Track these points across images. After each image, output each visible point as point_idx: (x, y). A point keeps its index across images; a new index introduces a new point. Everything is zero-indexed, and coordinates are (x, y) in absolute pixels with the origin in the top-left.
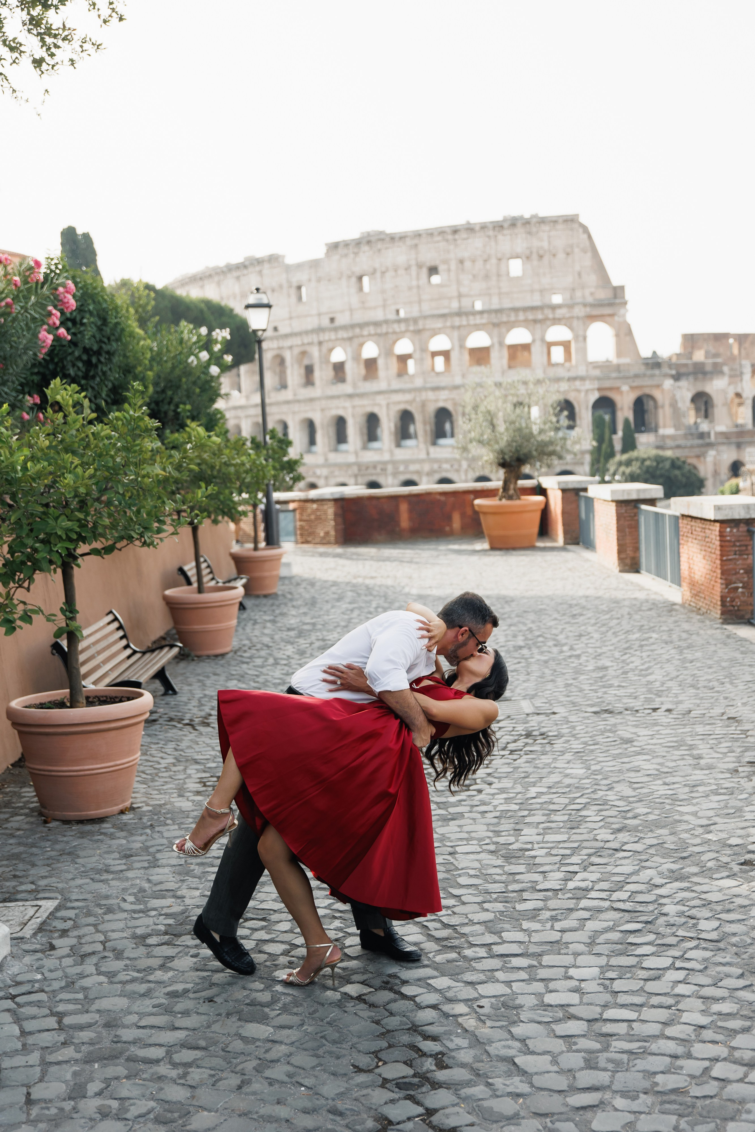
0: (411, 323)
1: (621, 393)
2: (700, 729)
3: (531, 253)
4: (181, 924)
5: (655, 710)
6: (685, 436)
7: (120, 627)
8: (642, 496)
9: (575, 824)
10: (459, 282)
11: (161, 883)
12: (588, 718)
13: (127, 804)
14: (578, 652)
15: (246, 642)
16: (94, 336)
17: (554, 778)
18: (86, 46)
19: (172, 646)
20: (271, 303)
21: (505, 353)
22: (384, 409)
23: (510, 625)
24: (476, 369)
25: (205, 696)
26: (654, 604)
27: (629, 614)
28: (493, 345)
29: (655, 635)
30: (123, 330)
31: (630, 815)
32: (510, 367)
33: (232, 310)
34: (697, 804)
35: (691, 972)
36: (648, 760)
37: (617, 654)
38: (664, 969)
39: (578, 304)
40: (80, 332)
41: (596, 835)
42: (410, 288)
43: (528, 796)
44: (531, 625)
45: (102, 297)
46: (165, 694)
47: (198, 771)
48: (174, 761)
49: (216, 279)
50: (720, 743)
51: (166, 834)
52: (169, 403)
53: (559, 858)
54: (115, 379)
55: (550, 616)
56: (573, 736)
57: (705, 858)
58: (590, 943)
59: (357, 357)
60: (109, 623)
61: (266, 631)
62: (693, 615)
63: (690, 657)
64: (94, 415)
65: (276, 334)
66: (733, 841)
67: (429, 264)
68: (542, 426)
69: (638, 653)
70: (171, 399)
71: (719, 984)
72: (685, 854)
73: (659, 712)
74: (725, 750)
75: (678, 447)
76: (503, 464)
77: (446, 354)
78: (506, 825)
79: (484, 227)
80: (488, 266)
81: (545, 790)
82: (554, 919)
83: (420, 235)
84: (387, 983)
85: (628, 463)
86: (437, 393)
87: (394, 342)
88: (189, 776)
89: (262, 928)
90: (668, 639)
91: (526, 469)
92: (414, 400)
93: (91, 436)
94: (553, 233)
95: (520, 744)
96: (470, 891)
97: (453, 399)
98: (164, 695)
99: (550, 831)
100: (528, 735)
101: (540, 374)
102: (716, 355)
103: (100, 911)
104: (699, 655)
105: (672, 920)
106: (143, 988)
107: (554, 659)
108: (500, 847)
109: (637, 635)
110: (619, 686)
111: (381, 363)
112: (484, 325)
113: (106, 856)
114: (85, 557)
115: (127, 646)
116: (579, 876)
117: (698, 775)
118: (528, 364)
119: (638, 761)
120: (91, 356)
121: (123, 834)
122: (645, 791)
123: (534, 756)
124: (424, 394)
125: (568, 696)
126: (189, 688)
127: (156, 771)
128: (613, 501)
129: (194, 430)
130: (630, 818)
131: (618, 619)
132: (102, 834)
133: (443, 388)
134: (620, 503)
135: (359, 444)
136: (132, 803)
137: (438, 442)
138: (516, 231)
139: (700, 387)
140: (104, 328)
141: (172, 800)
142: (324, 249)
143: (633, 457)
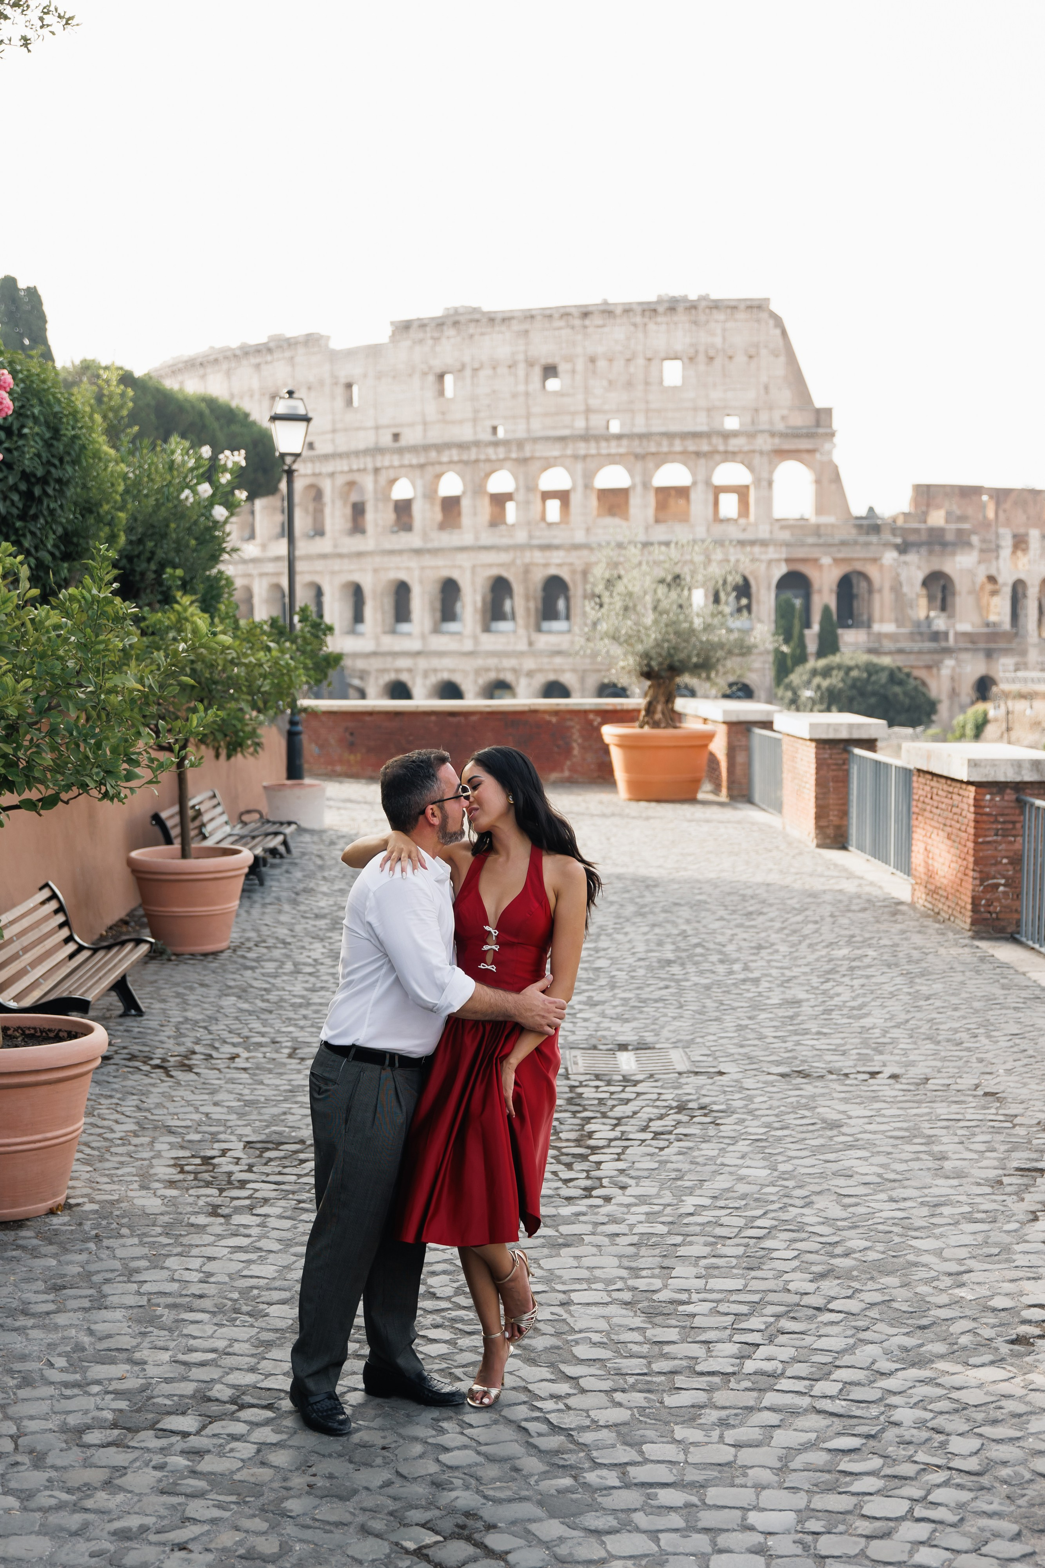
0: (514, 448)
1: (821, 567)
2: (942, 1110)
3: (697, 352)
4: (139, 1411)
5: (873, 1074)
6: (912, 636)
7: (60, 909)
8: (856, 735)
9: (754, 1262)
10: (587, 390)
11: (109, 1336)
12: (772, 1084)
13: (61, 1199)
14: (756, 974)
15: (252, 934)
16: (38, 456)
17: (722, 1182)
18: (48, 19)
19: (138, 942)
21: (652, 499)
22: (468, 574)
23: (654, 925)
24: (609, 521)
25: (187, 1019)
26: (869, 901)
27: (832, 915)
28: (634, 486)
29: (871, 953)
30: (83, 447)
31: (838, 1250)
32: (657, 521)
33: (247, 415)
34: (942, 1235)
35: (938, 1526)
36: (865, 1159)
37: (815, 981)
38: (896, 1519)
39: (762, 432)
40: (18, 448)
41: (787, 1282)
42: (514, 396)
43: (683, 1210)
44: (684, 927)
45: (54, 395)
46: (124, 1015)
47: (172, 1146)
48: (135, 1127)
49: (225, 366)
50: (974, 1135)
51: (119, 1253)
52: (149, 560)
53: (731, 1318)
54: (68, 521)
55: (714, 913)
56: (750, 1112)
57: (957, 1327)
58: (780, 1469)
59: (430, 494)
60: (43, 903)
61: (283, 918)
62: (928, 922)
63: (925, 990)
64: (35, 592)
65: (311, 453)
66: (999, 1302)
67: (543, 361)
68: (709, 620)
69: (846, 980)
70: (153, 553)
71: (984, 1550)
72: (924, 1322)
73: (881, 1079)
74: (982, 1147)
75: (900, 651)
76: (648, 674)
77: (564, 497)
78: (648, 1259)
79: (628, 310)
80: (632, 370)
81: (707, 1202)
82: (723, 1424)
83: (532, 317)
84: (463, 1527)
85: (826, 672)
86: (547, 554)
87: (488, 475)
88: (158, 1155)
89: (267, 1422)
90: (892, 960)
92: (513, 563)
93: (29, 625)
94: (729, 325)
95: (669, 1121)
96: (593, 1370)
97: (571, 564)
98: (121, 1016)
99: (716, 1272)
100: (681, 1108)
101: (701, 531)
102: (962, 518)
103: (12, 1383)
104: (938, 987)
105: (908, 1435)
106: (75, 1520)
107: (719, 984)
108: (640, 1296)
109: (845, 951)
110: (819, 1033)
111: (465, 503)
112: (621, 455)
113: (24, 1286)
114: (10, 813)
115: (69, 939)
116: (762, 1352)
117: (942, 1187)
118: (684, 518)
119: (850, 1160)
120: (33, 484)
121: (52, 1249)
122: (861, 1210)
123: (690, 1144)
124: (528, 554)
125: (742, 1046)
126: (162, 1006)
127: (107, 1144)
128: (811, 740)
129: (185, 610)
130: (838, 1256)
131: (816, 922)
132: (19, 1247)
133: (557, 547)
134: (822, 744)
135: (428, 624)
136: (68, 1198)
137: (546, 625)
138: (675, 318)
139: (936, 564)
140: (55, 443)
141: (130, 1194)
142: (388, 331)
143: (834, 664)
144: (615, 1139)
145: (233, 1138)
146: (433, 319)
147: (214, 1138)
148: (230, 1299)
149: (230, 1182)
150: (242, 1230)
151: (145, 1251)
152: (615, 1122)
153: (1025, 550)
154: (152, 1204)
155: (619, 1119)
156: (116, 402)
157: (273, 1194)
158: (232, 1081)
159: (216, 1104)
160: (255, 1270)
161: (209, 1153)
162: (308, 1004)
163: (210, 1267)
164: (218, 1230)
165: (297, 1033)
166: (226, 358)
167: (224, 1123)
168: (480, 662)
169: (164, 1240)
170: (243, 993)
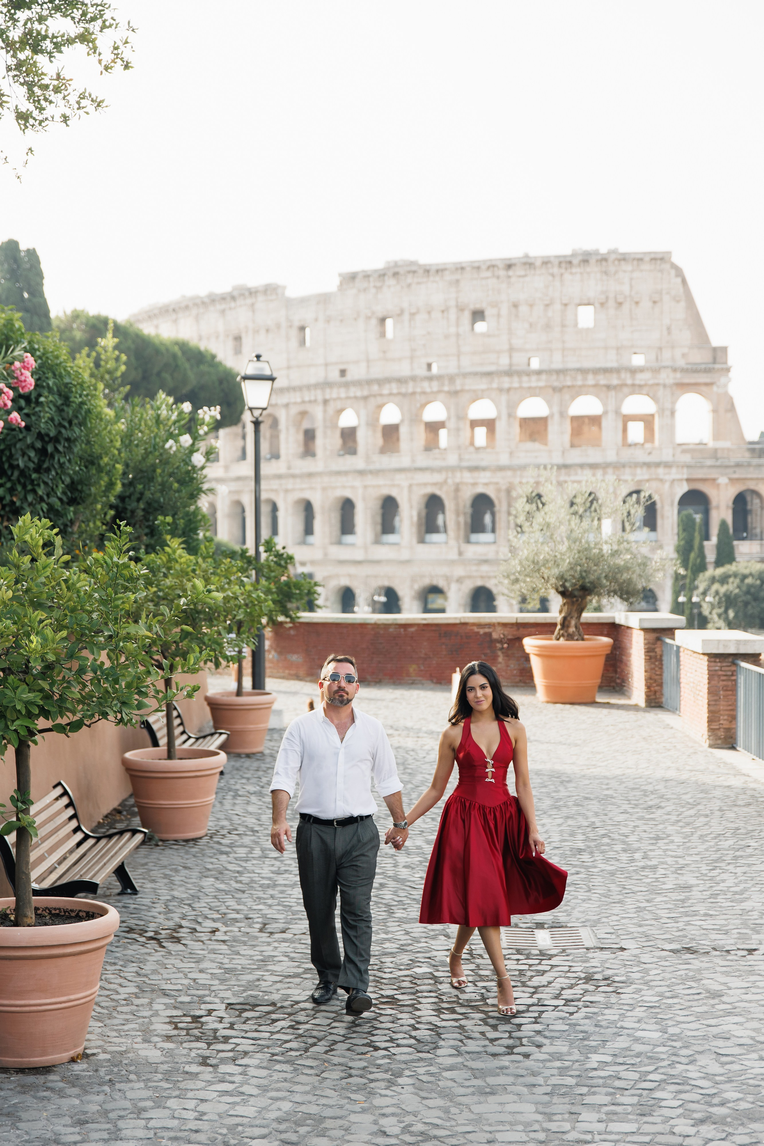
0: (446, 382)
1: (718, 486)
3: (607, 298)
5: (751, 951)
7: (70, 804)
8: (742, 650)
9: (647, 1110)
10: (510, 332)
12: (665, 959)
13: (80, 1050)
14: (654, 862)
15: (226, 823)
16: (52, 419)
17: (622, 1043)
18: (83, 103)
19: (134, 832)
20: (275, 375)
21: (568, 427)
22: (405, 492)
24: (530, 445)
25: (174, 897)
26: (752, 796)
27: (720, 810)
28: (552, 415)
29: (752, 843)
30: (89, 411)
31: (716, 1101)
32: (572, 446)
33: (214, 357)
36: (741, 1024)
37: (704, 869)
39: (665, 367)
40: (36, 415)
41: (673, 1126)
42: (447, 337)
43: (588, 1066)
44: (593, 820)
46: (122, 893)
47: (167, 1006)
48: (136, 990)
49: (194, 312)
51: (130, 1095)
52: (139, 500)
54: (75, 472)
55: (619, 807)
56: (646, 983)
59: (373, 422)
60: (57, 799)
61: (251, 809)
67: (472, 307)
68: (616, 547)
69: (731, 868)
70: (142, 494)
73: (756, 956)
76: (563, 594)
77: (490, 425)
78: (559, 1106)
79: (546, 262)
80: (550, 314)
81: (609, 1059)
83: (463, 268)
85: (724, 580)
86: (476, 474)
87: (423, 406)
88: (156, 1014)
91: (594, 601)
92: (445, 482)
94: (636, 275)
95: (578, 990)
97: (497, 483)
98: (119, 894)
99: (615, 1118)
100: (588, 979)
101: (611, 456)
107: (622, 870)
108: (552, 1136)
109: (730, 842)
110: (706, 915)
111: (403, 430)
112: (541, 388)
113: (55, 1120)
114: (44, 734)
115: (77, 829)
118: (596, 443)
119: (728, 1025)
120: (48, 443)
121: (75, 1091)
122: (736, 1067)
123: (595, 1010)
124: (458, 474)
125: (640, 926)
126: (152, 885)
127: (114, 1004)
128: (704, 654)
129: (174, 552)
130: (716, 1105)
131: (707, 816)
132: (48, 1089)
133: (484, 469)
134: (714, 657)
135: (370, 536)
136: (85, 1049)
137: (474, 537)
138: (588, 269)
140: (65, 408)
141: (136, 1046)
142: (337, 281)
143: (731, 573)
144: (533, 1005)
145: (217, 1000)
146: (376, 271)
147: (201, 1000)
148: (221, 1134)
149: (214, 1038)
150: (227, 1077)
151: (150, 1093)
152: (533, 990)
154: (152, 1054)
155: (536, 988)
156: (111, 365)
157: (252, 1048)
158: (213, 951)
159: (201, 971)
160: (240, 1110)
161: (198, 1013)
162: (275, 885)
163: (203, 1107)
164: (208, 1077)
165: (266, 911)
166: (196, 305)
167: (208, 987)
168: (415, 569)
169: (166, 1085)
170: (220, 874)
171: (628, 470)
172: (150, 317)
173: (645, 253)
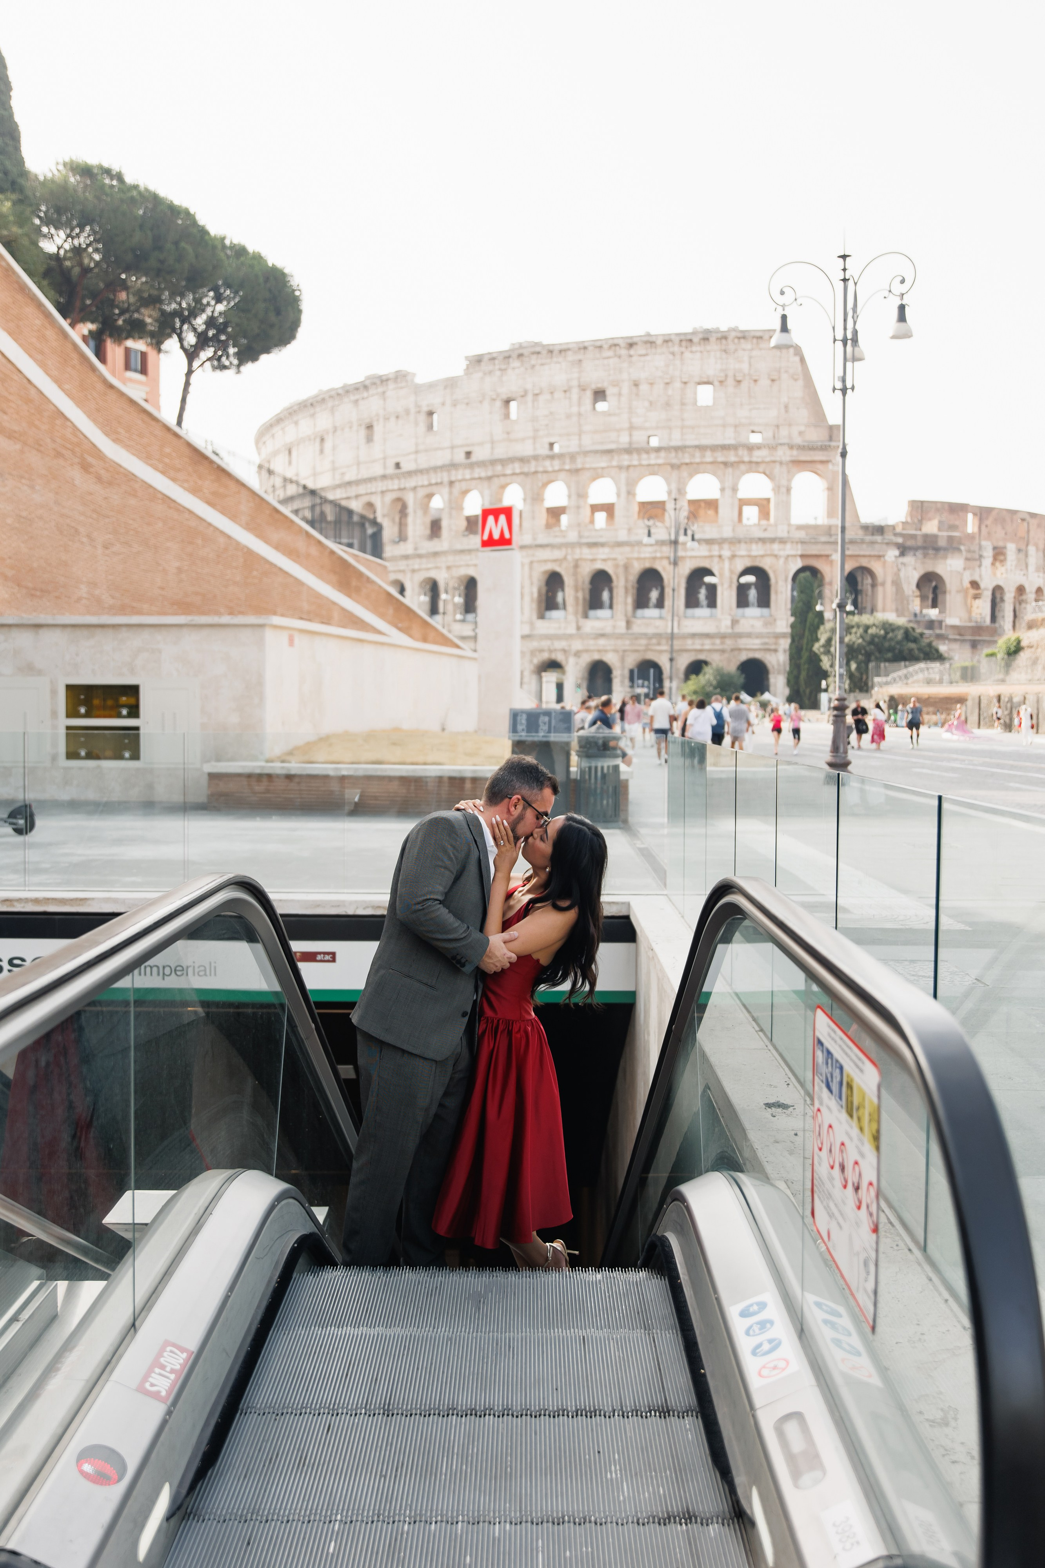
0: (568, 460)
1: (831, 563)
3: (726, 376)
10: (631, 410)
21: (684, 511)
22: (526, 568)
24: (647, 523)
28: (669, 498)
39: (782, 445)
42: (569, 416)
49: (330, 404)
65: (398, 471)
67: (594, 386)
77: (609, 509)
79: (667, 341)
80: (670, 392)
83: (585, 348)
86: (595, 550)
87: (545, 486)
92: (565, 558)
94: (755, 353)
97: (615, 559)
101: (727, 533)
102: (951, 529)
111: (525, 510)
112: (660, 466)
124: (578, 551)
133: (603, 545)
137: (592, 613)
138: (708, 348)
139: (930, 567)
142: (464, 364)
143: (853, 623)
146: (501, 353)
153: (1003, 562)
166: (331, 397)
168: (535, 644)
171: (743, 546)
172: (290, 414)
173: (764, 331)
